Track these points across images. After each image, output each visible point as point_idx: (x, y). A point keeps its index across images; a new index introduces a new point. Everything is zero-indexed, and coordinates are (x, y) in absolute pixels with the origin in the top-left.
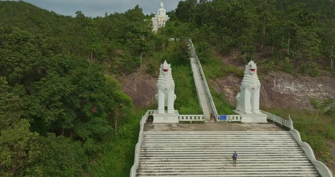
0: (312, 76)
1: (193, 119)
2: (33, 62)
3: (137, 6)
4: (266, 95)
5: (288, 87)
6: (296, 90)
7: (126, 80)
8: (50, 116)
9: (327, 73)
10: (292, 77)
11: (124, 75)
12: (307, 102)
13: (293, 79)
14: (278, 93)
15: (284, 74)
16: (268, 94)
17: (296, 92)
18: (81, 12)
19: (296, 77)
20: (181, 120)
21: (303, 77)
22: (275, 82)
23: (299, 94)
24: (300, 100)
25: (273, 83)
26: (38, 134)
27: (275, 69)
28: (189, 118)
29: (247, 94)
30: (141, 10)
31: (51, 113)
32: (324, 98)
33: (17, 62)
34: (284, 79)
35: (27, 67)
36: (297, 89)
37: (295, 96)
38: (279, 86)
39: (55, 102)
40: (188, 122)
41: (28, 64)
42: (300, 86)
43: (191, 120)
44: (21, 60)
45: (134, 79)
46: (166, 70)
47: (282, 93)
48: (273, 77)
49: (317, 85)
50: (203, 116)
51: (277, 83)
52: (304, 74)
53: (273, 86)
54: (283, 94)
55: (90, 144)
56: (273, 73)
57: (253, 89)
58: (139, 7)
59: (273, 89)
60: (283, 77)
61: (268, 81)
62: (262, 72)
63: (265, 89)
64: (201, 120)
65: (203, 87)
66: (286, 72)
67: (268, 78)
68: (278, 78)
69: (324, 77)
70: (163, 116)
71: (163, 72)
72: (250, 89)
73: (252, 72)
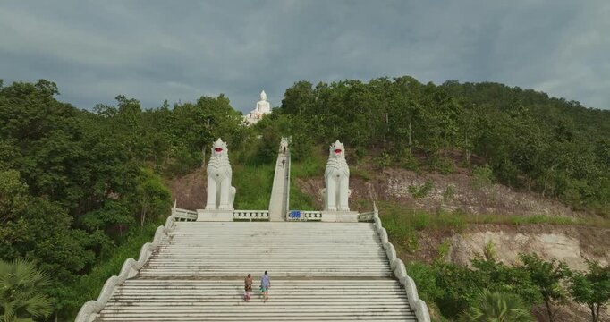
0: (442, 173)
1: (254, 216)
2: (35, 115)
3: (222, 96)
7: (177, 183)
8: (45, 180)
9: (463, 171)
10: (414, 175)
11: (175, 179)
12: (432, 207)
13: (415, 177)
14: (394, 196)
15: (403, 172)
16: (379, 197)
18: (124, 97)
19: (420, 174)
20: (237, 217)
21: (429, 175)
22: (390, 182)
24: (423, 205)
25: (388, 184)
26: (27, 186)
27: (393, 166)
28: (248, 215)
29: (331, 183)
30: (227, 102)
31: (48, 177)
33: (14, 113)
34: (404, 178)
35: (26, 121)
37: (416, 199)
38: (396, 187)
39: (55, 164)
40: (248, 220)
41: (27, 117)
43: (250, 218)
44: (19, 113)
45: (188, 182)
46: (218, 150)
47: (399, 196)
48: (389, 175)
49: (447, 185)
50: (267, 211)
51: (393, 182)
52: (432, 172)
53: (387, 188)
54: (399, 198)
55: (99, 235)
56: (390, 171)
57: (338, 176)
58: (225, 97)
59: (386, 192)
60: (403, 175)
61: (380, 182)
62: (375, 170)
64: (265, 217)
65: (286, 187)
66: (408, 169)
67: (382, 177)
68: (394, 177)
69: (458, 175)
70: (211, 211)
71: (216, 153)
72: (333, 177)
73: (336, 154)
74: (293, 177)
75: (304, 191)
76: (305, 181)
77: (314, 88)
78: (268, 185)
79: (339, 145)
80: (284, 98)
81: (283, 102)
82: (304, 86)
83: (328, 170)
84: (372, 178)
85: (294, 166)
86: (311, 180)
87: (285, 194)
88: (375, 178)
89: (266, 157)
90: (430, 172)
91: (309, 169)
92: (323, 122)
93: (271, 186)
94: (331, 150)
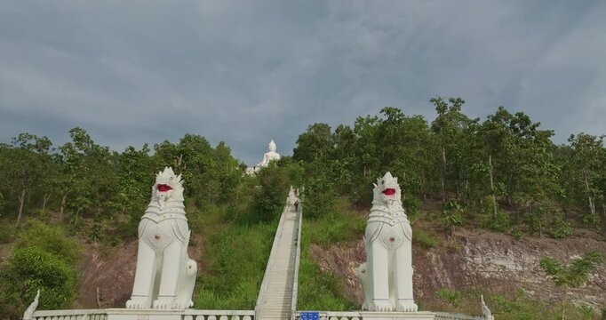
0: (552, 237)
3: (222, 144)
4: (448, 281)
5: (500, 262)
6: (520, 268)
9: (588, 233)
10: (506, 239)
12: (551, 296)
13: (510, 244)
14: (478, 276)
15: (487, 234)
16: (452, 278)
17: (521, 273)
19: (517, 238)
21: (532, 240)
22: (468, 251)
23: (529, 277)
24: (532, 293)
25: (464, 254)
27: (466, 225)
29: (379, 254)
32: (591, 286)
34: (490, 245)
36: (523, 266)
37: (519, 282)
38: (479, 259)
42: (529, 259)
47: (488, 275)
48: (463, 239)
49: (567, 258)
50: (252, 313)
51: (473, 252)
52: (535, 234)
53: (465, 262)
54: (488, 280)
56: (464, 233)
57: (392, 240)
58: (226, 145)
59: (464, 268)
60: (488, 240)
61: (451, 251)
62: (438, 232)
63: (445, 267)
65: (293, 259)
66: (493, 229)
67: (452, 242)
68: (474, 243)
69: (582, 240)
70: (138, 311)
71: (159, 193)
72: (383, 241)
73: (387, 198)
74: (306, 242)
75: (323, 267)
76: (325, 249)
77: (333, 131)
78: (262, 257)
79: (390, 181)
80: (296, 146)
81: (295, 151)
82: (321, 128)
83: (371, 227)
84: (435, 243)
85: (307, 226)
86: (334, 248)
87: (291, 273)
88: (441, 245)
89: (266, 212)
90: (531, 235)
91: (332, 229)
92: (347, 167)
93: (267, 259)
94: (377, 191)
